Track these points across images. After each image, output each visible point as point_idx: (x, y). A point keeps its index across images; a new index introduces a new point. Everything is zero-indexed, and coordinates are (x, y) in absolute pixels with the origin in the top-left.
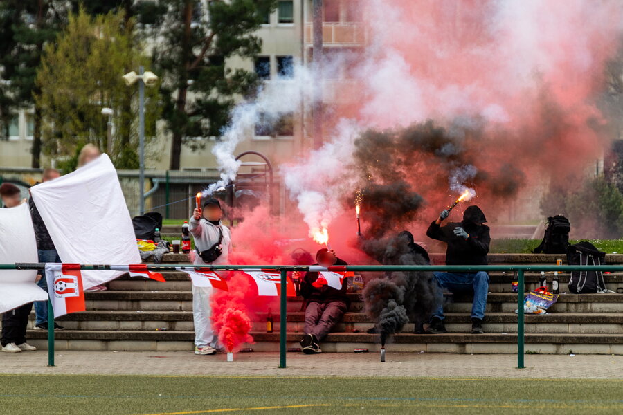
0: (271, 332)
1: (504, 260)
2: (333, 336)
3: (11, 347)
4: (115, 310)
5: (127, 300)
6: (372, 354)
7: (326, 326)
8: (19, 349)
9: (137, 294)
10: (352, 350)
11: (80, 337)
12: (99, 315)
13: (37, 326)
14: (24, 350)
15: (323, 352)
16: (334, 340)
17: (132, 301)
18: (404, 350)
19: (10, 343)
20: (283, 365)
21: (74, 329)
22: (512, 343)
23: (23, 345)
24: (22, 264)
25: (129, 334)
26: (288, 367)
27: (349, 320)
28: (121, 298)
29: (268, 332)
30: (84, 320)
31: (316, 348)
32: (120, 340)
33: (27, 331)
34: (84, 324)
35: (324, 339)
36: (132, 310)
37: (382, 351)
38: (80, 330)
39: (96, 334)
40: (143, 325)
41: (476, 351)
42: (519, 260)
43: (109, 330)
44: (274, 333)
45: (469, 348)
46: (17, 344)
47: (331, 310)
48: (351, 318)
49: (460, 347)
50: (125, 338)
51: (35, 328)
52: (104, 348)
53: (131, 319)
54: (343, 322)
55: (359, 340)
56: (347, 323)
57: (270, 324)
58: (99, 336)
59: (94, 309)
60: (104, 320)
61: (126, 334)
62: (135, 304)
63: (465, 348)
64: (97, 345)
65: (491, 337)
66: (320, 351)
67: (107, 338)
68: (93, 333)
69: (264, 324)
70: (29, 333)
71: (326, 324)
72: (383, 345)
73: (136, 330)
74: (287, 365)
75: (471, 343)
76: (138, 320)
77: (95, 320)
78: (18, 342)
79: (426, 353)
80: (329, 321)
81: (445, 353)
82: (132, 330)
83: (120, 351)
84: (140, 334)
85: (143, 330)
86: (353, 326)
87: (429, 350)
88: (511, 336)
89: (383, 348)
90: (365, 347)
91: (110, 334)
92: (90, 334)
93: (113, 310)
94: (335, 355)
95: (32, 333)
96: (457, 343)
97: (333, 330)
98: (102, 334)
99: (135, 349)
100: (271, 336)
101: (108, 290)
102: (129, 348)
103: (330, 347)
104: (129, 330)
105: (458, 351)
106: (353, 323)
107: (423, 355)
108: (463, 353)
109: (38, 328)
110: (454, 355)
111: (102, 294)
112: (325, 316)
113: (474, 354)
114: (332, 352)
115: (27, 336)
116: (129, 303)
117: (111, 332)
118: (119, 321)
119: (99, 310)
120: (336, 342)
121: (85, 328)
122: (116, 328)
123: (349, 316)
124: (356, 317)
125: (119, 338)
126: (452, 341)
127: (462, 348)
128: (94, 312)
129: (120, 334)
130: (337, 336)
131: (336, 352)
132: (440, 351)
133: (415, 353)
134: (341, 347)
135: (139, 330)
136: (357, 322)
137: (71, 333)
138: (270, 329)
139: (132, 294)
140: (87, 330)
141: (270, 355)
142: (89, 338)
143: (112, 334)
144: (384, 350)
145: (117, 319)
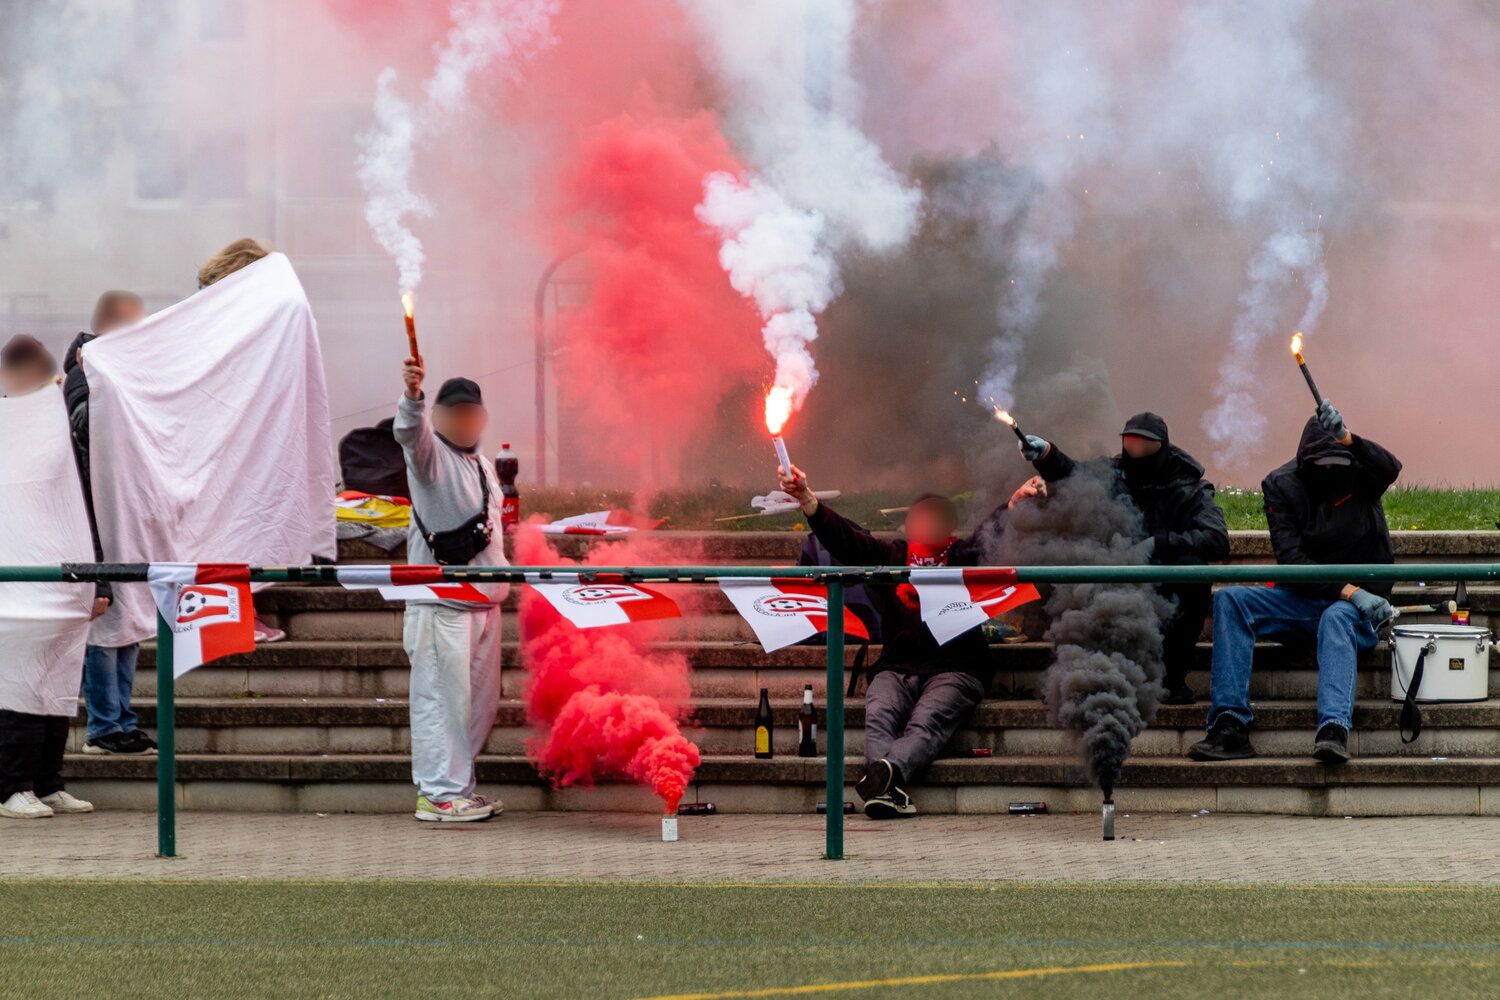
0: (769, 755)
1: (1422, 548)
2: (947, 768)
3: (23, 803)
4: (313, 696)
5: (346, 669)
6: (1062, 819)
7: (928, 741)
8: (47, 810)
9: (376, 651)
10: (1003, 807)
11: (220, 772)
12: (267, 710)
13: (92, 742)
14: (60, 812)
15: (920, 814)
16: (951, 780)
17: (361, 670)
18: (1154, 807)
19: (21, 791)
20: (835, 851)
21: (198, 752)
22: (1461, 786)
23: (54, 797)
24: (81, 567)
25: (359, 766)
26: (850, 857)
27: (990, 723)
28: (328, 663)
29: (759, 756)
30: (226, 727)
31: (900, 800)
32: (333, 782)
33: (67, 756)
34: (226, 738)
35: (922, 776)
36: (359, 696)
37: (1107, 810)
38: (214, 752)
39: (265, 765)
40: (395, 740)
41: (1357, 810)
42: (1467, 550)
43: (299, 753)
44: (778, 759)
45: (1338, 799)
46: (41, 794)
47: (939, 694)
48: (996, 714)
49: (1312, 796)
50: (349, 775)
51: (86, 748)
52: (288, 804)
53: (360, 720)
54: (973, 729)
55: (1022, 779)
56: (983, 730)
57: (766, 734)
58: (275, 771)
59: (250, 695)
60: (282, 726)
61: (349, 764)
62: (369, 681)
63: (1327, 801)
64: (268, 795)
65: (1403, 768)
66: (911, 809)
67: (296, 776)
68: (256, 763)
69: (747, 735)
70: (71, 763)
71: (928, 736)
72: (1108, 794)
73: (375, 752)
74: (846, 851)
75: (1345, 786)
76: (383, 725)
77: (257, 725)
78: (43, 789)
79: (1215, 813)
80: (934, 726)
81: (1268, 814)
82: (366, 752)
83: (335, 813)
84: (391, 763)
85: (395, 752)
86: (999, 740)
87: (1221, 807)
88: (1458, 767)
89: (1108, 801)
90: (1039, 797)
91: (306, 766)
92: (248, 766)
93: (305, 696)
94: (956, 822)
95: (81, 763)
96: (1303, 787)
97: (949, 750)
98: (283, 764)
99: (376, 806)
100: (767, 768)
101: (288, 638)
102: (358, 805)
103: (937, 799)
104: (357, 753)
105: (1306, 811)
106: (999, 731)
107: (1209, 821)
108: (1324, 814)
109: (95, 749)
110: (1295, 822)
111: (272, 652)
112: (923, 712)
113: (1355, 817)
114: (944, 814)
115: (66, 773)
116: (352, 679)
117: (308, 759)
118: (327, 727)
119: (266, 696)
120: (955, 786)
121: (228, 748)
122: (318, 747)
123: (989, 711)
124: (1009, 713)
125: (332, 775)
126: (1290, 779)
127: (1319, 799)
128: (254, 701)
129: (334, 764)
130: (958, 769)
131: (955, 813)
132: (1255, 809)
133: (1182, 813)
134: (969, 799)
135: (386, 752)
136: (1011, 728)
137: (194, 763)
138: (764, 748)
139: (359, 651)
140: (233, 752)
141: (774, 823)
142: (243, 775)
143: (312, 764)
144: (1111, 808)
145: (322, 720)
